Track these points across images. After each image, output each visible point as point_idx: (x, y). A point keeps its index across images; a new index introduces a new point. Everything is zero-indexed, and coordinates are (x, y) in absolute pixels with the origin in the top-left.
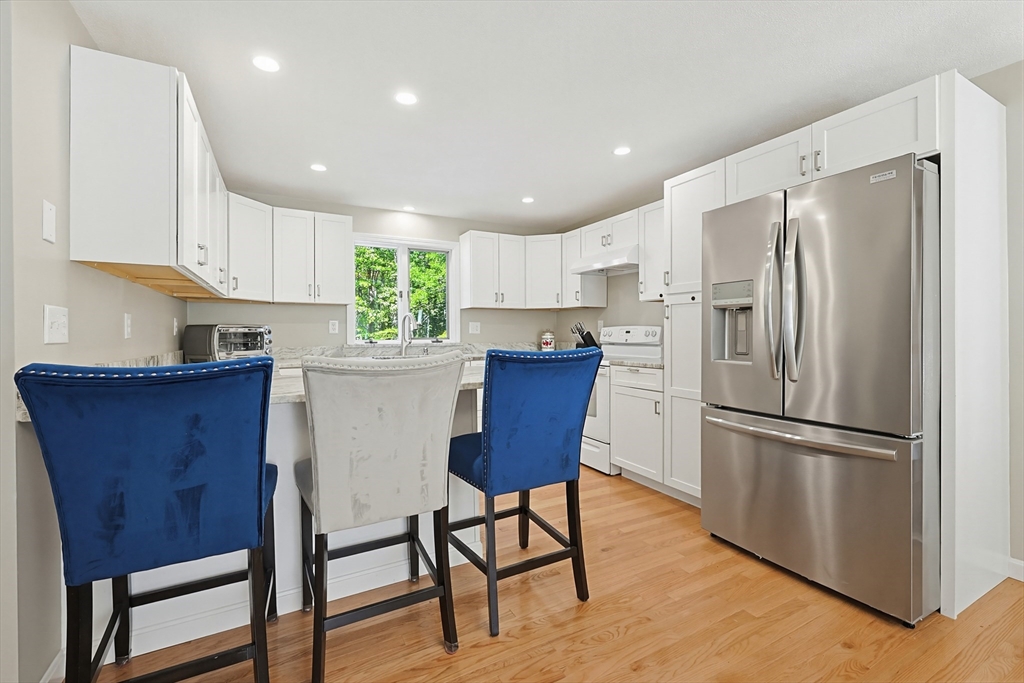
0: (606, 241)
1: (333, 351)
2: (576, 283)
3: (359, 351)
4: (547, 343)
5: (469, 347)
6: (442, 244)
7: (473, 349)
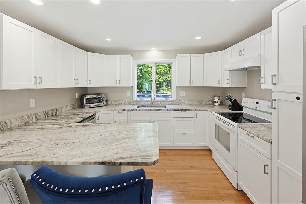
0: (241, 53)
1: (128, 102)
2: (227, 75)
3: (137, 102)
4: (216, 102)
5: (179, 102)
6: (168, 61)
7: (182, 103)
